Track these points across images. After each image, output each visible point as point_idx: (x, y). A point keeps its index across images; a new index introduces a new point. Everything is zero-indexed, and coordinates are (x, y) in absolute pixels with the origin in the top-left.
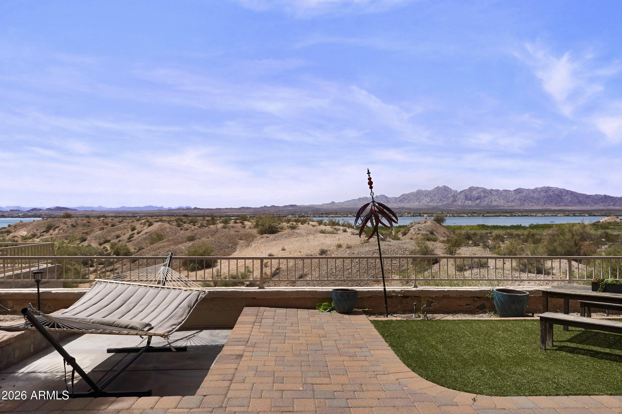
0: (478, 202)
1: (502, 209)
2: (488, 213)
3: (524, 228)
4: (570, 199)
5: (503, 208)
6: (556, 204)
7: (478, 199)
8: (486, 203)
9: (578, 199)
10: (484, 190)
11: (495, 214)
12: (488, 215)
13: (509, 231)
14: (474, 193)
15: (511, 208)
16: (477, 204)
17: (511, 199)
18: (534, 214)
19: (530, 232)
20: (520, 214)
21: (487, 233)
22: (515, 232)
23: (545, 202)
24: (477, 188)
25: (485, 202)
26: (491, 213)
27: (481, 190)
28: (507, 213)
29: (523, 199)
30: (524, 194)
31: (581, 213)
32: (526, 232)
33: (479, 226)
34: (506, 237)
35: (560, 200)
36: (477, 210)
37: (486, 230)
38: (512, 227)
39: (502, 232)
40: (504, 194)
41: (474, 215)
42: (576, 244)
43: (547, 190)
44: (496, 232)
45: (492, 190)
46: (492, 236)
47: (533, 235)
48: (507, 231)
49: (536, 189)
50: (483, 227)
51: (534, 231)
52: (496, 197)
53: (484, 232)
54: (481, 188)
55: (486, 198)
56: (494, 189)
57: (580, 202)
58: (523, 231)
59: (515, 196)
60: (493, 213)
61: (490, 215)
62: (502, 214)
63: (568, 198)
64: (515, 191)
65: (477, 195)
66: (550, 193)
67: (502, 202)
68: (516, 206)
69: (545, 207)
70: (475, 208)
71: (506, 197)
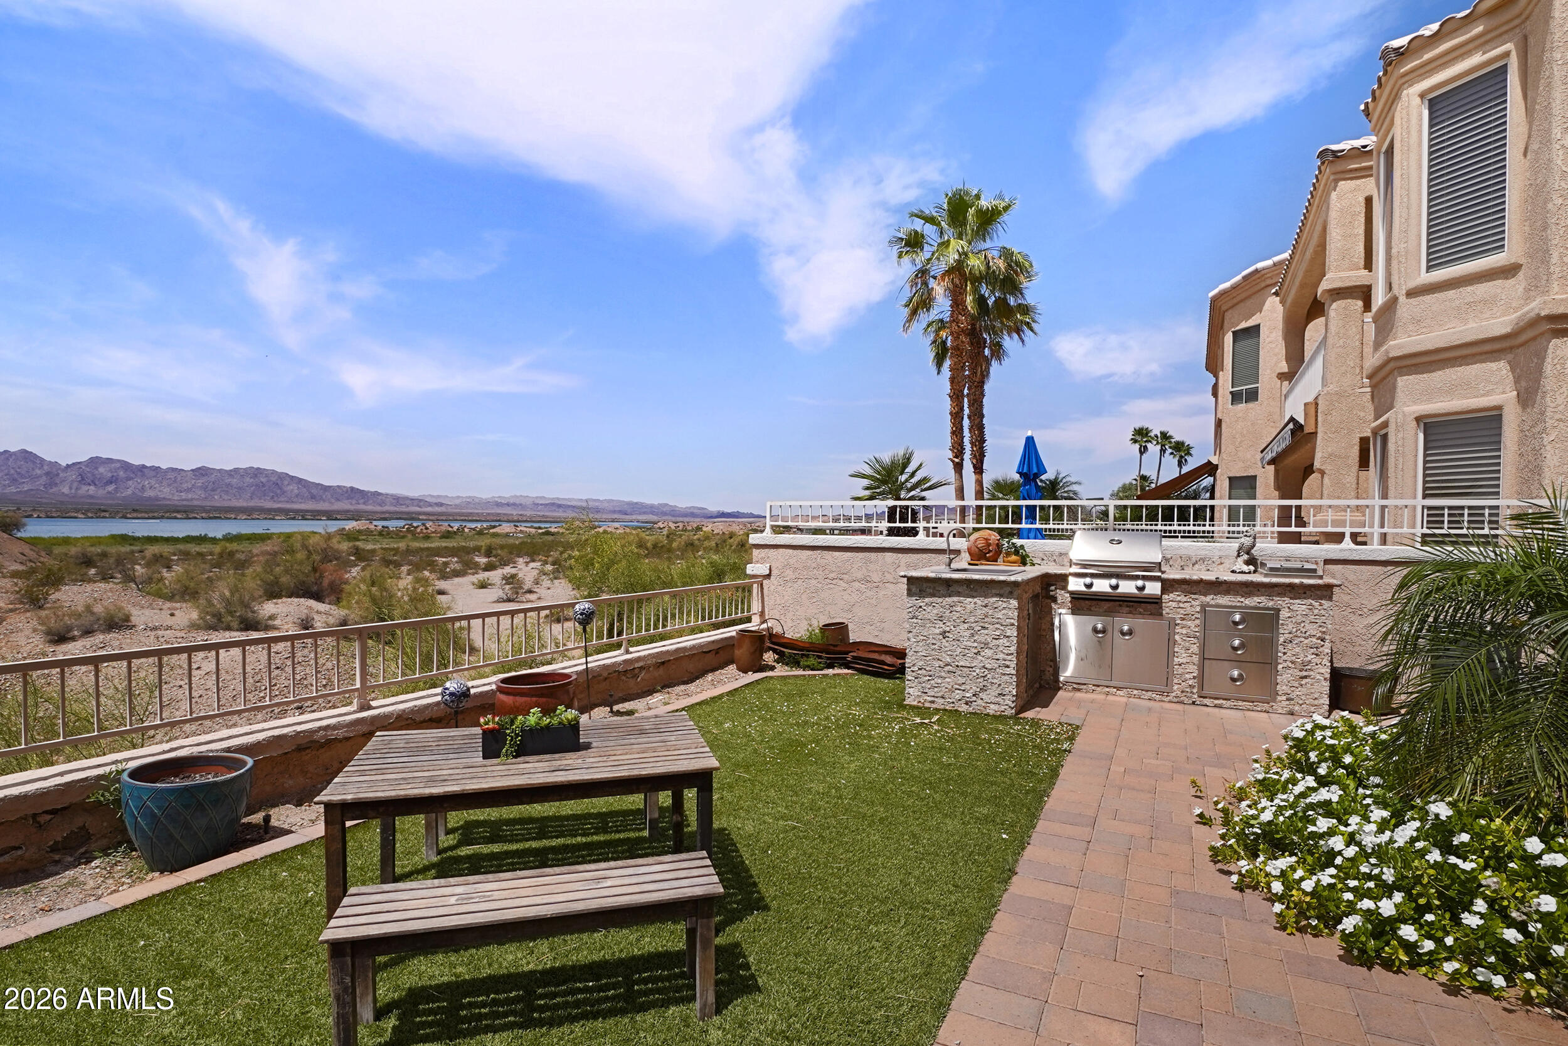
0: (111, 488)
1: (167, 505)
2: (134, 510)
3: (214, 540)
4: (296, 491)
5: (168, 502)
6: (272, 498)
7: (111, 483)
8: (129, 492)
9: (310, 492)
10: (126, 466)
11: (151, 515)
12: (135, 515)
13: (181, 547)
14: (101, 470)
15: (185, 503)
16: (109, 493)
17: (185, 486)
18: (233, 516)
19: (226, 548)
20: (204, 515)
21: (133, 552)
22: (194, 548)
23: (253, 494)
24: (110, 461)
25: (129, 490)
26: (142, 512)
27: (118, 465)
28: (178, 512)
29: (210, 488)
30: (213, 478)
31: (316, 515)
32: (217, 549)
33: (113, 537)
34: (176, 558)
35: (279, 491)
36: (111, 505)
37: (131, 545)
38: (189, 539)
39: (166, 549)
40: (171, 475)
41: (103, 514)
42: (315, 570)
43: (257, 472)
44: (152, 550)
45: (144, 466)
46: (143, 558)
47: (231, 554)
48: (178, 546)
49: (236, 470)
50: (124, 539)
51: (234, 546)
52: (153, 482)
53: (127, 548)
54: (119, 461)
55: (130, 483)
56: (148, 465)
57: (313, 497)
58: (211, 546)
59: (193, 482)
60: (146, 512)
61: (139, 516)
62: (167, 515)
63: (293, 488)
64: (192, 470)
65: (110, 475)
66: (262, 480)
67: (166, 490)
68: (196, 497)
69: (252, 504)
70: (105, 502)
71: (175, 481)
